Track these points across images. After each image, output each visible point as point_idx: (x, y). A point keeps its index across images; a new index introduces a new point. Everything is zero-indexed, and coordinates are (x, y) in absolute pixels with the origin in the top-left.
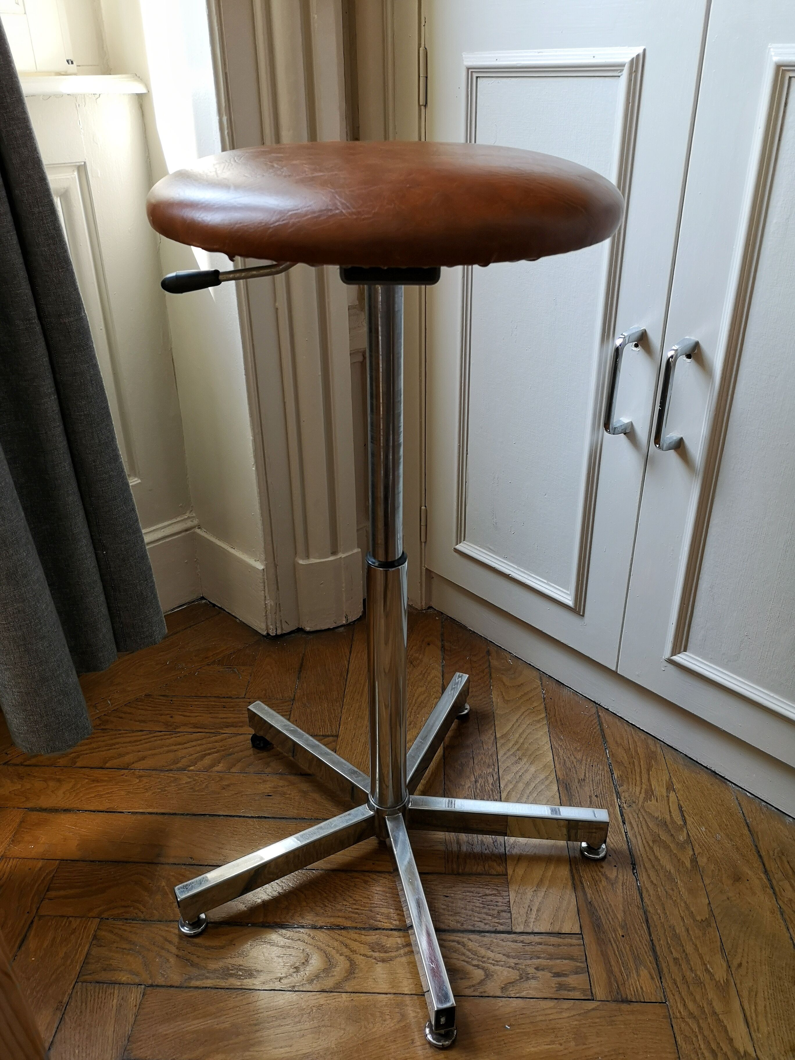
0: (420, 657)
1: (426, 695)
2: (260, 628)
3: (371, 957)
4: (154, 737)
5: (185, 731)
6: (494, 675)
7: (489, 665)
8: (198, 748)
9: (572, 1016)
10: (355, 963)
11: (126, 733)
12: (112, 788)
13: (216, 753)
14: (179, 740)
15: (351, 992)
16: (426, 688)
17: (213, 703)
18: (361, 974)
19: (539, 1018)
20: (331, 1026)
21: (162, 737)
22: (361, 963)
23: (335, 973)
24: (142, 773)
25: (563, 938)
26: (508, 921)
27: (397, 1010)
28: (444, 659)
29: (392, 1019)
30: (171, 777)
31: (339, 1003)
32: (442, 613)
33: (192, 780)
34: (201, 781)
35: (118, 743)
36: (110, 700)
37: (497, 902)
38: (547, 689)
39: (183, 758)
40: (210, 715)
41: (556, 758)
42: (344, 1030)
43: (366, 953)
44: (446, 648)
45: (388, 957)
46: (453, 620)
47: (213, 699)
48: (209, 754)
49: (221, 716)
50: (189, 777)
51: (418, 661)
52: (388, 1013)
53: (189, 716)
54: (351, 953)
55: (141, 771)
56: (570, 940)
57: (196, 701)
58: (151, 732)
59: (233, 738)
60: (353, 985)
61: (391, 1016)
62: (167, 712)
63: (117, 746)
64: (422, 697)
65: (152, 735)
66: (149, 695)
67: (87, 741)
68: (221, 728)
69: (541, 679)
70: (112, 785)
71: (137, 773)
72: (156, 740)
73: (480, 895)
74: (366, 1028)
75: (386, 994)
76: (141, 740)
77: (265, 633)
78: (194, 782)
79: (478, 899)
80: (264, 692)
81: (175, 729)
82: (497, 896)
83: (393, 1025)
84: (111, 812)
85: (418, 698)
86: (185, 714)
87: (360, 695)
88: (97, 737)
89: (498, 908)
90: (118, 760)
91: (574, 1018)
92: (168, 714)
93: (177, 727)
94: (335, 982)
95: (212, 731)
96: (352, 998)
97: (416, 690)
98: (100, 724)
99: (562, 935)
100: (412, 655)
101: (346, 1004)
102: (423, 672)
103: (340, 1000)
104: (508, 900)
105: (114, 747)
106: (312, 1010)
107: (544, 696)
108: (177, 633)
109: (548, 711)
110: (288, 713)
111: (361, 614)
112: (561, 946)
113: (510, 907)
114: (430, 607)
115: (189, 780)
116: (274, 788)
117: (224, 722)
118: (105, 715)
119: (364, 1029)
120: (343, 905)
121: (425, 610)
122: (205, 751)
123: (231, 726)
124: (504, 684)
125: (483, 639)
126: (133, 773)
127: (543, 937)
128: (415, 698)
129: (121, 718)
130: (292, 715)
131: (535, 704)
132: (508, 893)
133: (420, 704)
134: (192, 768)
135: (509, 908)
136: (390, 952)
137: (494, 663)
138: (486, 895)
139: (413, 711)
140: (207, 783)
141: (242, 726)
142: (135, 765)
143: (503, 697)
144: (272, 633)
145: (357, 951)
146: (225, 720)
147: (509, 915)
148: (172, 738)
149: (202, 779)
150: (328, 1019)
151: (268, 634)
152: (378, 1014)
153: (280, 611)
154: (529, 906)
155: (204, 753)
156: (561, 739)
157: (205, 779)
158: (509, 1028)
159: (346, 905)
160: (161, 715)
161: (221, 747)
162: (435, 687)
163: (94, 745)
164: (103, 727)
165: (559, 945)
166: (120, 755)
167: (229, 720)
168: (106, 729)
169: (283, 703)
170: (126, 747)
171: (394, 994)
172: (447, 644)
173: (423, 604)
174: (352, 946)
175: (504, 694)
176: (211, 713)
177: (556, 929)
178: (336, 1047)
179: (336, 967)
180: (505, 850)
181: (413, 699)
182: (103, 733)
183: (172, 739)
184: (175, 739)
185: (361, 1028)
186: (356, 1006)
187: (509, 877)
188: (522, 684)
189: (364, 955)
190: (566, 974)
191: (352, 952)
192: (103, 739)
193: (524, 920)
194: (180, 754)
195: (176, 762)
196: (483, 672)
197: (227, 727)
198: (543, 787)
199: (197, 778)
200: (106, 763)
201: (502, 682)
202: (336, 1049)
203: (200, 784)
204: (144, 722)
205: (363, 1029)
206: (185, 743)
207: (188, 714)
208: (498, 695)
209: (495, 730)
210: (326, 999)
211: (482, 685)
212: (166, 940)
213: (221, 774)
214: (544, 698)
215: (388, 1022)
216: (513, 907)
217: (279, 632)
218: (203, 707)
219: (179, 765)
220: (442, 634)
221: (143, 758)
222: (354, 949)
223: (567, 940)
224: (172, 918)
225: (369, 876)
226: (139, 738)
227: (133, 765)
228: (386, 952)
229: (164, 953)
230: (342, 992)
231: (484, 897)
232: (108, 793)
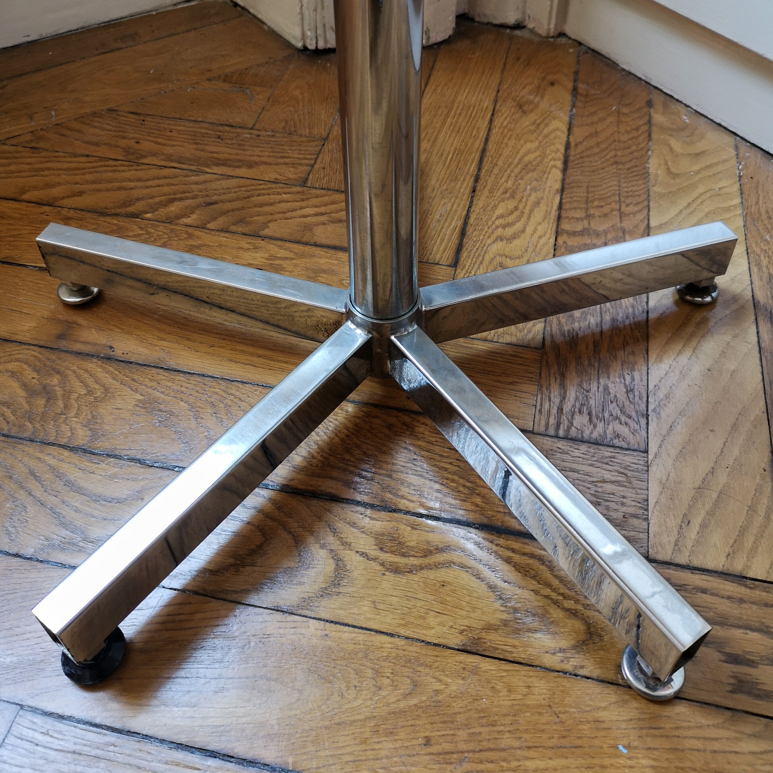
0: (536, 101)
1: (538, 153)
2: (294, 37)
3: (374, 559)
4: (105, 166)
5: (152, 163)
6: (654, 136)
7: (649, 121)
8: (166, 189)
9: (761, 753)
10: (345, 566)
11: (65, 157)
12: (20, 230)
13: (192, 198)
14: (140, 174)
15: (327, 621)
16: (540, 143)
17: (203, 131)
18: (350, 590)
19: (689, 744)
20: (276, 680)
21: (115, 168)
22: (355, 567)
23: (305, 580)
24: (72, 213)
25: (751, 588)
26: (641, 536)
27: (407, 671)
28: (574, 106)
29: (395, 687)
30: (113, 224)
31: (302, 636)
32: (580, 44)
33: (144, 232)
34: (158, 236)
35: (48, 169)
36: (56, 110)
37: (624, 497)
38: (746, 164)
39: (138, 199)
40: (195, 146)
41: (755, 269)
42: (300, 691)
43: (367, 551)
44: (580, 91)
45: (406, 565)
46: (596, 53)
47: (206, 125)
48: (181, 199)
49: (210, 148)
50: (142, 229)
51: (532, 106)
52: (388, 675)
53: (164, 145)
54: (341, 547)
55: (72, 212)
56: (764, 594)
57: (180, 125)
58: (101, 159)
59: (221, 182)
60: (333, 606)
61: (393, 681)
62: (134, 135)
63: (46, 173)
64: (531, 157)
65: (101, 163)
66: (114, 110)
67: (6, 161)
68: (208, 166)
69: (737, 148)
70: (22, 225)
71: (65, 213)
72: (106, 171)
73: (592, 479)
74: (342, 696)
75: (391, 635)
76: (84, 169)
77: (299, 45)
78: (147, 236)
79: (590, 486)
80: (283, 124)
81: (138, 158)
82: (625, 486)
83: (393, 699)
84: (7, 263)
85: (523, 157)
86: (159, 140)
87: (430, 143)
88: (22, 157)
89: (624, 509)
90: (43, 191)
91: (765, 757)
92: (133, 138)
93: (143, 157)
94: (302, 596)
95: (193, 168)
96: (326, 632)
97: (522, 146)
98: (31, 141)
99: (749, 582)
100: (523, 97)
101: (314, 641)
102: (538, 122)
103: (303, 631)
104: (645, 497)
105: (42, 173)
106: (249, 642)
107: (740, 173)
108: (174, 35)
109: (745, 196)
110: (313, 157)
111: (450, 32)
112: (745, 602)
113: (647, 510)
114: (562, 34)
115: (141, 232)
116: (267, 259)
117: (213, 158)
118: (41, 129)
119: (338, 699)
120: (344, 459)
121: (553, 37)
122: (174, 194)
123: (223, 165)
124: (671, 149)
125: (643, 83)
126: (58, 212)
127: (710, 578)
128: (518, 157)
129: (63, 135)
130: (319, 160)
131: (722, 184)
132: (645, 484)
133: (526, 166)
134: (149, 215)
135: (646, 513)
136: (413, 556)
137: (658, 118)
138: (604, 481)
139: (513, 175)
140: (165, 240)
141: (239, 167)
142: (66, 202)
143: (668, 169)
144: (311, 46)
145: (353, 544)
146: (215, 155)
147: (645, 524)
148: (130, 170)
149: (161, 233)
150: (274, 664)
151: (305, 48)
152: (370, 673)
153: (323, 8)
154: (685, 515)
155: (172, 197)
156: (766, 240)
157: (165, 233)
158: (625, 751)
159: (349, 460)
160: (124, 138)
161: (201, 192)
162: (553, 144)
163: (13, 168)
164: (33, 145)
165: (741, 601)
166: (48, 186)
167: (221, 156)
168: (38, 148)
169: (309, 141)
170: (59, 175)
171: (407, 638)
172: (582, 87)
173: (552, 26)
174: (345, 536)
175: (669, 163)
176: (196, 144)
177: (738, 567)
178: (279, 724)
179: (308, 568)
180: (647, 407)
181: (516, 157)
182: (33, 153)
183: (130, 172)
184: (135, 172)
185: (332, 694)
186: (330, 648)
187: (651, 457)
188: (703, 152)
189: (362, 554)
190: (753, 661)
191: (343, 544)
192: (29, 160)
193: (673, 539)
194: (136, 193)
195: (126, 204)
196: (637, 129)
197: (217, 165)
198: (728, 312)
199: (153, 231)
200: (24, 193)
201: (669, 145)
202: (276, 727)
203: (155, 239)
204: (97, 144)
205: (336, 697)
206: (148, 180)
207: (163, 141)
208: (660, 165)
209: (648, 215)
210: (279, 624)
211: (634, 148)
212: (32, 473)
213: (190, 230)
214: (740, 177)
215: (384, 693)
216: (653, 512)
217: (321, 45)
218: (189, 135)
219: (131, 209)
220: (576, 73)
221: (80, 193)
222: (348, 540)
223: (758, 592)
224: (52, 439)
225: (397, 417)
226: (82, 165)
227: (62, 201)
228: (403, 555)
229: (21, 495)
230: (310, 618)
231: (599, 485)
232: (11, 236)
